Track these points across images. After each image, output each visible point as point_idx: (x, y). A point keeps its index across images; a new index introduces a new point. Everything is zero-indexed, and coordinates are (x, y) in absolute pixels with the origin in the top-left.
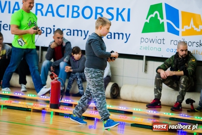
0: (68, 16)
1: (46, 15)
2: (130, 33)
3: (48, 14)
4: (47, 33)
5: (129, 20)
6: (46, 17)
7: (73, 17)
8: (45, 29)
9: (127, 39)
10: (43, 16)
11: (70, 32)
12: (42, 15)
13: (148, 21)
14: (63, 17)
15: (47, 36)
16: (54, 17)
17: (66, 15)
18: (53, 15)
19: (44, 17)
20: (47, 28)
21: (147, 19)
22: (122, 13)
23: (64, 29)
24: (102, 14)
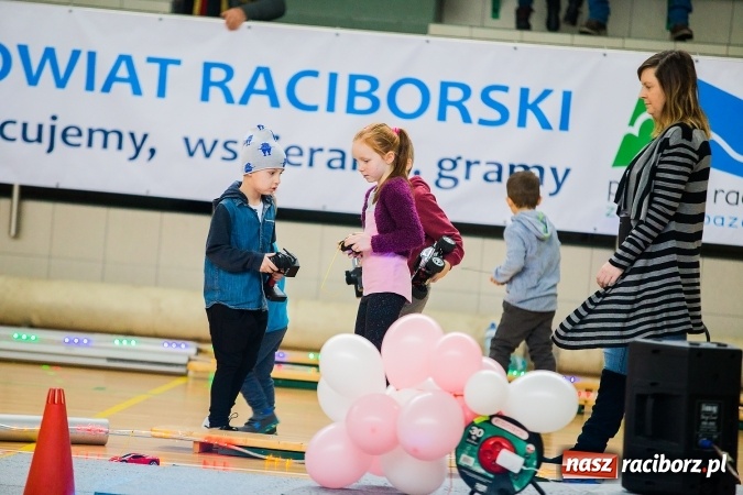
0: (331, 107)
1: (244, 100)
2: (568, 167)
3: (254, 98)
5: (564, 125)
6: (243, 107)
7: (351, 109)
9: (559, 186)
10: (230, 105)
11: (343, 159)
12: (229, 99)
13: (635, 131)
14: (314, 108)
16: (275, 109)
17: (323, 104)
18: (275, 103)
19: (236, 107)
21: (632, 123)
22: (541, 106)
23: (316, 147)
24: (465, 104)
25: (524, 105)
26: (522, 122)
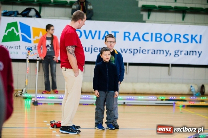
0: (152, 40)
1: (133, 40)
2: (201, 51)
3: (135, 39)
4: (134, 53)
5: (200, 42)
7: (156, 41)
8: (133, 51)
9: (200, 55)
11: (155, 52)
12: (130, 40)
14: (148, 41)
15: (134, 55)
16: (140, 42)
17: (150, 40)
18: (140, 40)
19: (131, 42)
20: (134, 50)
22: (195, 38)
23: (149, 49)
24: (180, 38)
25: (192, 38)
26: (192, 42)
